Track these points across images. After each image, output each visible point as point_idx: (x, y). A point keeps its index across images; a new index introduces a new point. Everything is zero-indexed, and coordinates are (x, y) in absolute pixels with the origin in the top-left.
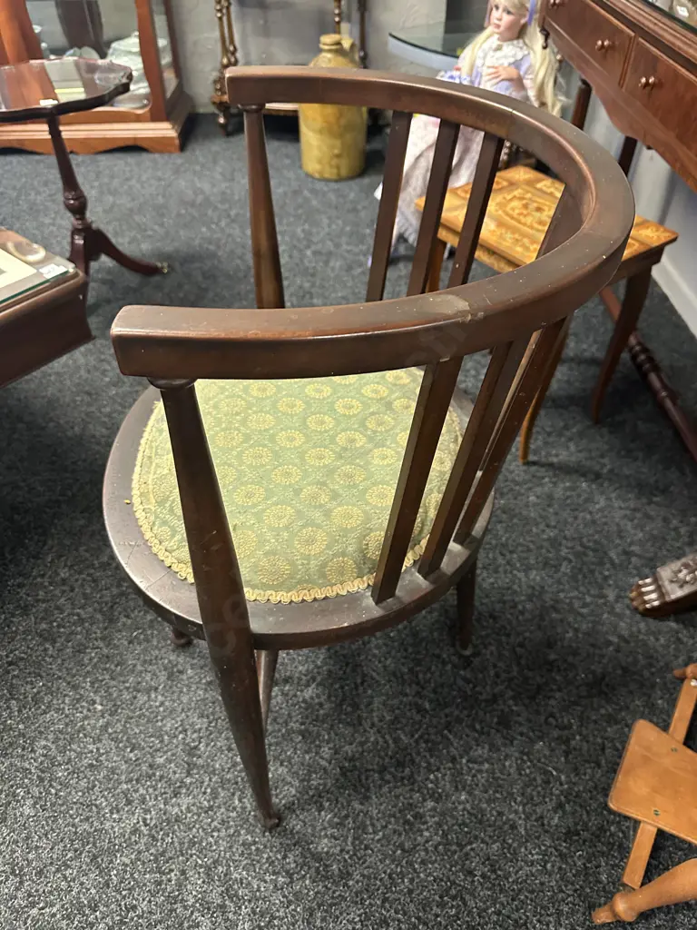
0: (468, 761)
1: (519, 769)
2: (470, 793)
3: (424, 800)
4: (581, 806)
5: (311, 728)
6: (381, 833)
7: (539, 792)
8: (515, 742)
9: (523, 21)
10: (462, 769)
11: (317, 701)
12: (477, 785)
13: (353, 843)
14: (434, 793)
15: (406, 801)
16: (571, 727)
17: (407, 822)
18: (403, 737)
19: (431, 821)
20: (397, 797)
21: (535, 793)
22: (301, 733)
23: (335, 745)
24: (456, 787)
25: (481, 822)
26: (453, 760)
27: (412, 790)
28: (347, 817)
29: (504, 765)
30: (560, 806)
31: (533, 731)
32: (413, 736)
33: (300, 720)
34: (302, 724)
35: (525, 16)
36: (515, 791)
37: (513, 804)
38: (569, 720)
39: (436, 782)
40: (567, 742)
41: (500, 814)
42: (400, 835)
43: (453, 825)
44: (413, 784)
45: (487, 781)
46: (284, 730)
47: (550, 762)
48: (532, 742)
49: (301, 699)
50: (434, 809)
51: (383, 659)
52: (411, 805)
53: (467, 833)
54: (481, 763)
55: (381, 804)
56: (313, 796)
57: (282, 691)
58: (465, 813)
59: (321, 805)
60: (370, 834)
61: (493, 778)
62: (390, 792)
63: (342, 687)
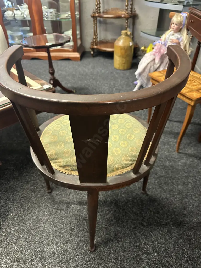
0: (157, 243)
1: (174, 248)
2: (158, 254)
3: (143, 254)
4: (194, 262)
5: (109, 227)
6: (129, 263)
7: (180, 256)
8: (173, 239)
9: (181, 27)
10: (155, 245)
11: (111, 219)
12: (160, 251)
13: (120, 265)
14: (146, 252)
15: (137, 254)
16: (191, 236)
17: (137, 260)
18: (137, 233)
19: (145, 261)
20: (135, 252)
21: (179, 256)
22: (105, 228)
23: (116, 233)
24: (154, 251)
25: (161, 263)
26: (153, 242)
27: (139, 250)
28: (118, 256)
29: (169, 246)
30: (187, 261)
31: (179, 236)
32: (140, 233)
33: (105, 224)
35: (181, 26)
36: (173, 254)
37: (172, 259)
38: (190, 234)
39: (147, 248)
40: (190, 241)
41: (167, 261)
42: (135, 264)
43: (152, 263)
44: (140, 248)
45: (164, 250)
46: (100, 227)
47: (184, 246)
48: (178, 239)
49: (106, 218)
50: (146, 257)
51: (132, 208)
52: (139, 255)
53: (156, 266)
54: (162, 244)
55: (129, 254)
56: (108, 248)
57: (100, 215)
58: (156, 260)
59: (111, 252)
60: (125, 263)
61: (165, 249)
62: (132, 250)
63: (119, 216)
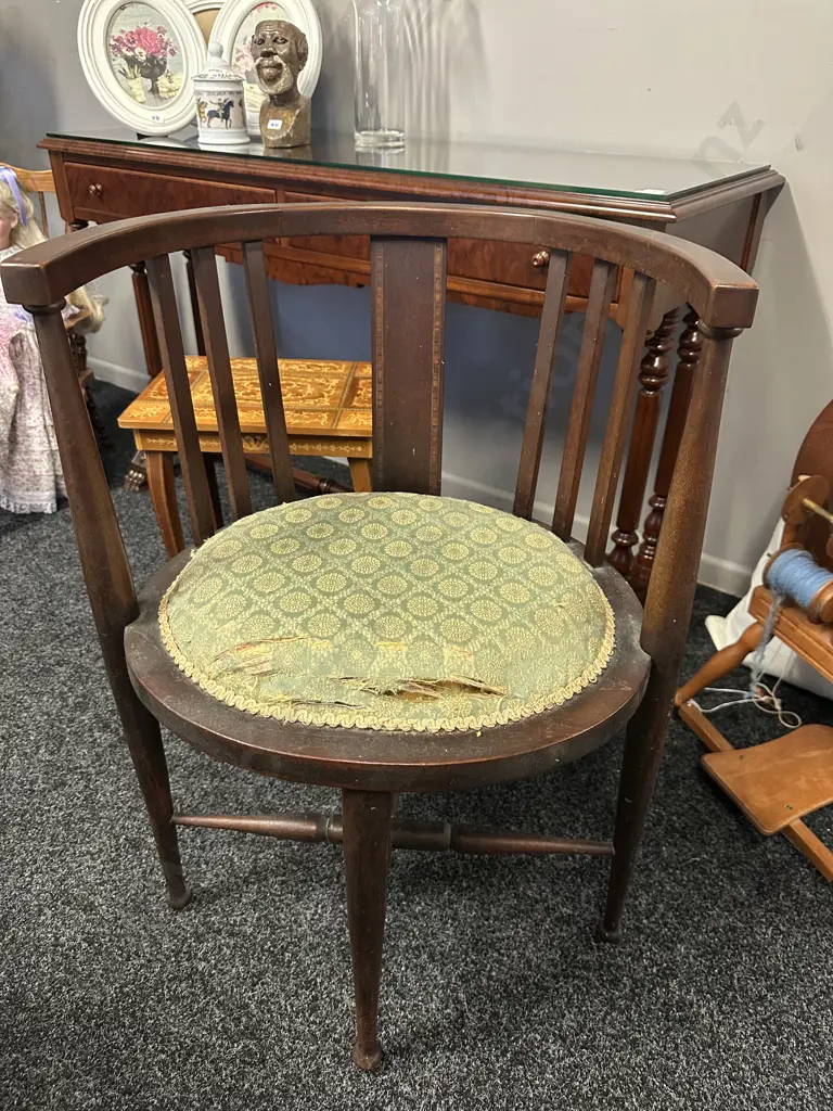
0: (647, 918)
1: (679, 883)
2: (681, 941)
3: (667, 986)
4: (739, 864)
5: (517, 1046)
6: (682, 1057)
7: (710, 885)
8: (651, 866)
9: (13, 224)
10: (652, 929)
12: (676, 929)
13: (679, 1094)
14: (664, 973)
15: (659, 1006)
16: (663, 817)
17: (681, 1020)
18: (586, 958)
19: (691, 997)
20: (649, 1011)
21: (709, 889)
22: (515, 1061)
23: (554, 1034)
24: (669, 948)
25: (715, 953)
26: (639, 930)
27: (650, 991)
28: (644, 1080)
29: (669, 892)
30: (731, 878)
31: (648, 845)
32: (592, 949)
34: (504, 1054)
36: (699, 902)
37: (710, 913)
38: (654, 812)
39: (654, 963)
40: (674, 829)
41: (715, 930)
42: (692, 1037)
43: (706, 980)
44: (643, 986)
45: (676, 917)
47: (686, 854)
48: (659, 854)
50: (681, 985)
51: (486, 914)
52: (665, 1004)
53: (720, 973)
54: (656, 908)
55: (649, 1033)
56: (600, 1101)
57: (446, 1048)
58: (699, 959)
59: (617, 1100)
60: (677, 1068)
61: (677, 910)
62: (641, 1014)
63: (490, 978)
